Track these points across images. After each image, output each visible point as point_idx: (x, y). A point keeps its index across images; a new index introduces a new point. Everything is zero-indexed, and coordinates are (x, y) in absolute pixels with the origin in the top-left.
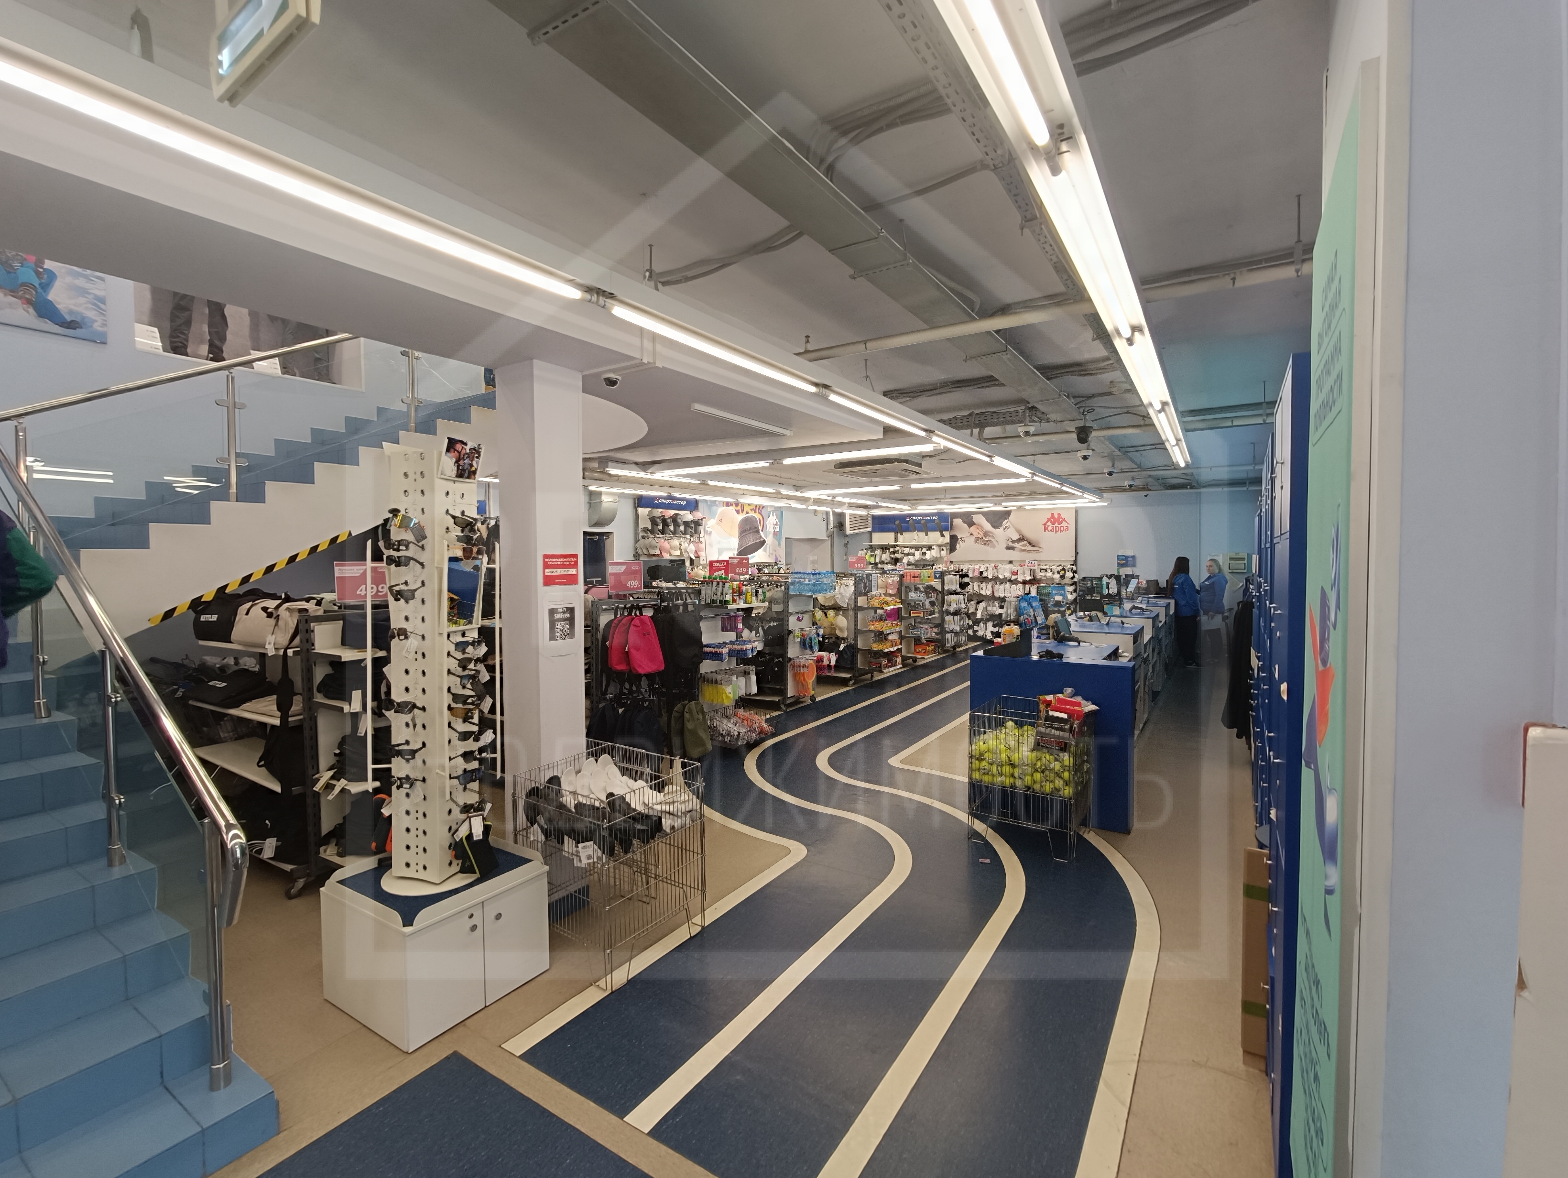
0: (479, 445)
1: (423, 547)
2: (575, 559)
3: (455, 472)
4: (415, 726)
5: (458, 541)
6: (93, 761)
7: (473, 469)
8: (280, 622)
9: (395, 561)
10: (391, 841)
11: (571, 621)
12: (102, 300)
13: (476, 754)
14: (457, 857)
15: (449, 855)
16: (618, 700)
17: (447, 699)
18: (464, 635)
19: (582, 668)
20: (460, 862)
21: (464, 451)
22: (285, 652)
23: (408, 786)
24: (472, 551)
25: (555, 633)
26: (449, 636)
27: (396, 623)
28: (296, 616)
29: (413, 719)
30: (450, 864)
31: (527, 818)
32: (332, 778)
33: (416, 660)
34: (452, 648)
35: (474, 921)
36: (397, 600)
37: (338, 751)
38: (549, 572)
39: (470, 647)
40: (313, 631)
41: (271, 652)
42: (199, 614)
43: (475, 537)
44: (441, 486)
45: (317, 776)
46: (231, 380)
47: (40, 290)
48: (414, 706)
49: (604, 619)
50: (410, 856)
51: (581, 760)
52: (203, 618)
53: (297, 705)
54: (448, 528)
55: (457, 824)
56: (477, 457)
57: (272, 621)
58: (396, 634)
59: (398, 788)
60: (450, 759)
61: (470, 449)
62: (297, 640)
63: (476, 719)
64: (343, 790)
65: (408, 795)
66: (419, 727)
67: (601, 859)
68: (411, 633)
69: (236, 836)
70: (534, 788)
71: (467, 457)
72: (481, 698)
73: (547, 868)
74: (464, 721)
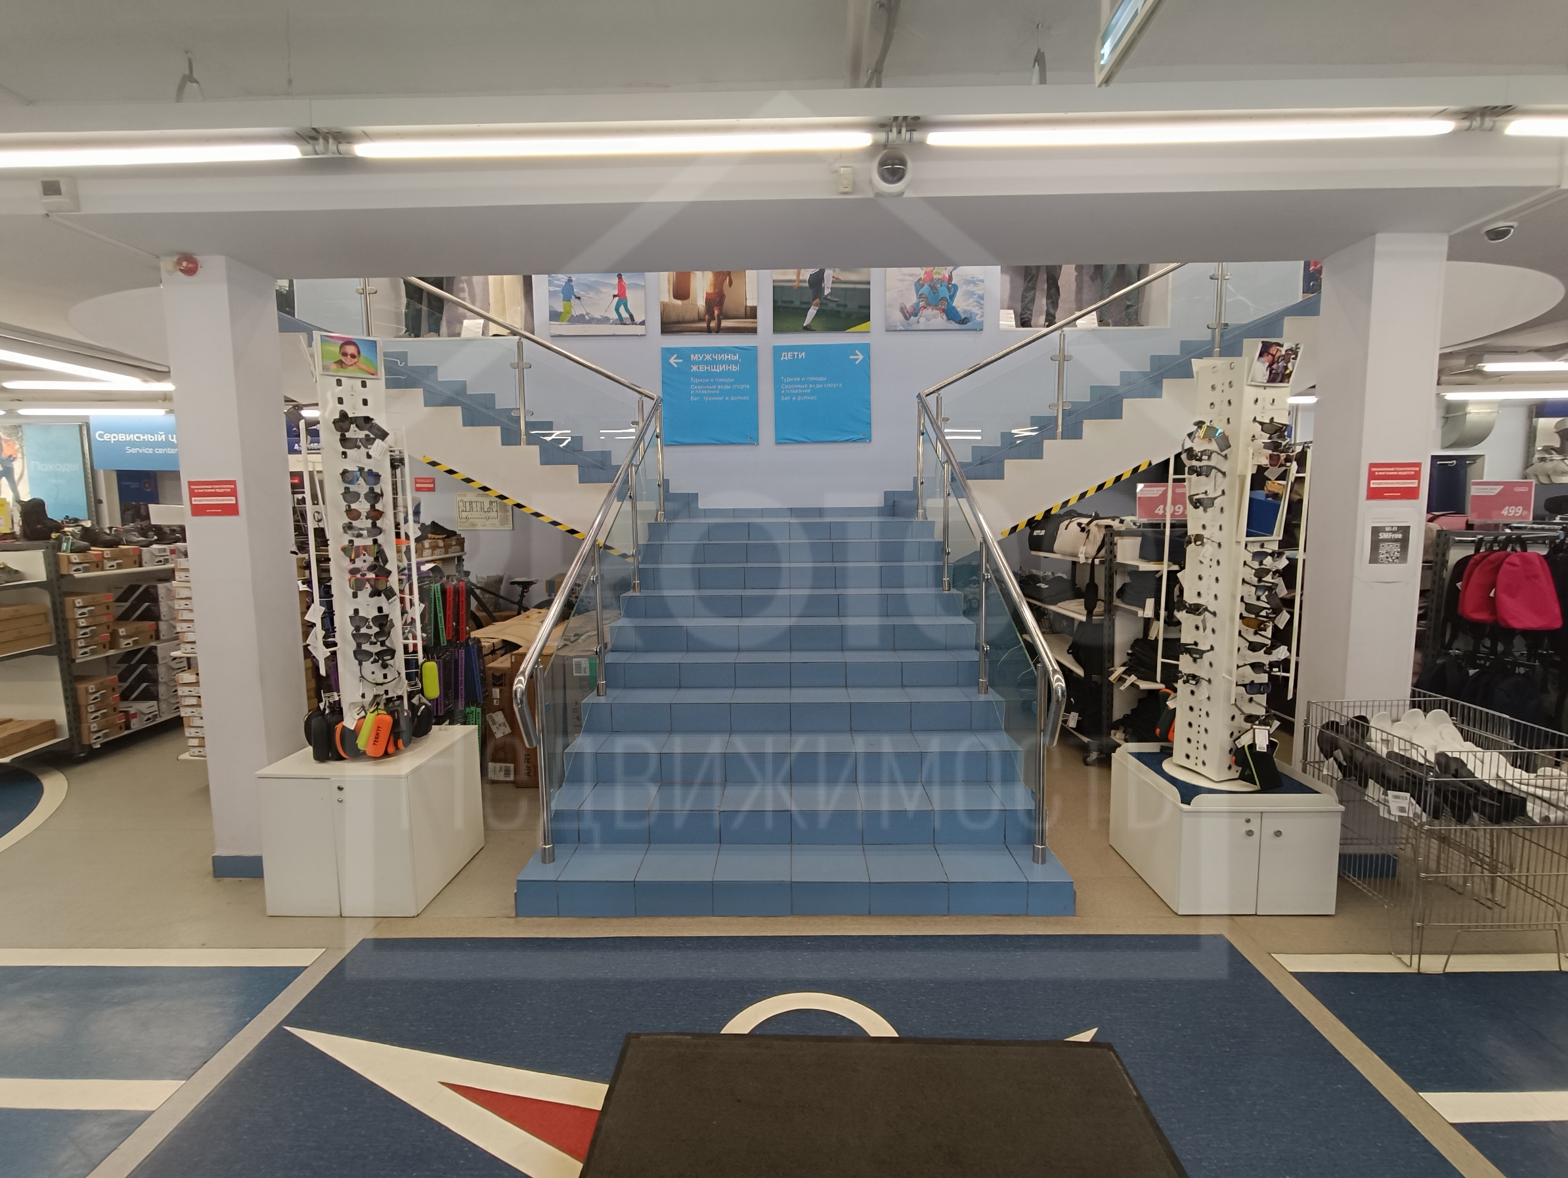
0: (1297, 345)
1: (1226, 457)
2: (1417, 469)
3: (1267, 377)
4: (1205, 629)
5: (1265, 447)
6: (970, 622)
7: (1288, 372)
8: (1090, 536)
9: (1196, 471)
10: (1173, 732)
11: (1404, 543)
12: (981, 297)
13: (1267, 668)
14: (1237, 763)
15: (1228, 759)
16: (1471, 658)
17: (1240, 608)
18: (1262, 546)
19: (1416, 613)
20: (1240, 769)
21: (1278, 354)
22: (1093, 561)
23: (1194, 682)
24: (1279, 456)
25: (1379, 554)
26: (1246, 545)
27: (1192, 531)
28: (1103, 531)
29: (1204, 621)
30: (1230, 768)
31: (1321, 750)
32: (1124, 673)
33: (1211, 566)
34: (1248, 557)
35: (1252, 826)
36: (1196, 507)
37: (1130, 651)
38: (1375, 484)
39: (1269, 558)
40: (1116, 544)
41: (1082, 560)
42: (1033, 529)
43: (1284, 443)
44: (1250, 393)
45: (1112, 669)
46: (1063, 337)
47: (949, 301)
48: (1206, 609)
49: (1455, 555)
50: (1190, 749)
51: (1401, 708)
52: (1036, 533)
53: (1100, 608)
54: (1254, 436)
55: (1240, 732)
56: (1293, 359)
57: (1084, 535)
58: (1193, 540)
59: (1185, 682)
60: (1238, 667)
61: (1286, 351)
62: (1103, 552)
63: (1269, 633)
64: (1133, 685)
65: (1192, 693)
66: (1209, 630)
67: (1420, 817)
68: (1208, 539)
69: (1058, 680)
70: (1333, 722)
71: (1282, 360)
72: (1277, 611)
73: (1342, 808)
74: (1256, 633)
